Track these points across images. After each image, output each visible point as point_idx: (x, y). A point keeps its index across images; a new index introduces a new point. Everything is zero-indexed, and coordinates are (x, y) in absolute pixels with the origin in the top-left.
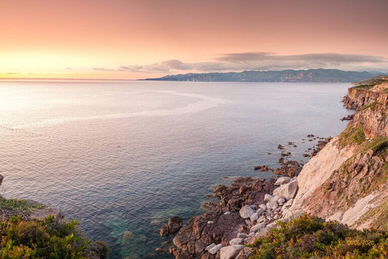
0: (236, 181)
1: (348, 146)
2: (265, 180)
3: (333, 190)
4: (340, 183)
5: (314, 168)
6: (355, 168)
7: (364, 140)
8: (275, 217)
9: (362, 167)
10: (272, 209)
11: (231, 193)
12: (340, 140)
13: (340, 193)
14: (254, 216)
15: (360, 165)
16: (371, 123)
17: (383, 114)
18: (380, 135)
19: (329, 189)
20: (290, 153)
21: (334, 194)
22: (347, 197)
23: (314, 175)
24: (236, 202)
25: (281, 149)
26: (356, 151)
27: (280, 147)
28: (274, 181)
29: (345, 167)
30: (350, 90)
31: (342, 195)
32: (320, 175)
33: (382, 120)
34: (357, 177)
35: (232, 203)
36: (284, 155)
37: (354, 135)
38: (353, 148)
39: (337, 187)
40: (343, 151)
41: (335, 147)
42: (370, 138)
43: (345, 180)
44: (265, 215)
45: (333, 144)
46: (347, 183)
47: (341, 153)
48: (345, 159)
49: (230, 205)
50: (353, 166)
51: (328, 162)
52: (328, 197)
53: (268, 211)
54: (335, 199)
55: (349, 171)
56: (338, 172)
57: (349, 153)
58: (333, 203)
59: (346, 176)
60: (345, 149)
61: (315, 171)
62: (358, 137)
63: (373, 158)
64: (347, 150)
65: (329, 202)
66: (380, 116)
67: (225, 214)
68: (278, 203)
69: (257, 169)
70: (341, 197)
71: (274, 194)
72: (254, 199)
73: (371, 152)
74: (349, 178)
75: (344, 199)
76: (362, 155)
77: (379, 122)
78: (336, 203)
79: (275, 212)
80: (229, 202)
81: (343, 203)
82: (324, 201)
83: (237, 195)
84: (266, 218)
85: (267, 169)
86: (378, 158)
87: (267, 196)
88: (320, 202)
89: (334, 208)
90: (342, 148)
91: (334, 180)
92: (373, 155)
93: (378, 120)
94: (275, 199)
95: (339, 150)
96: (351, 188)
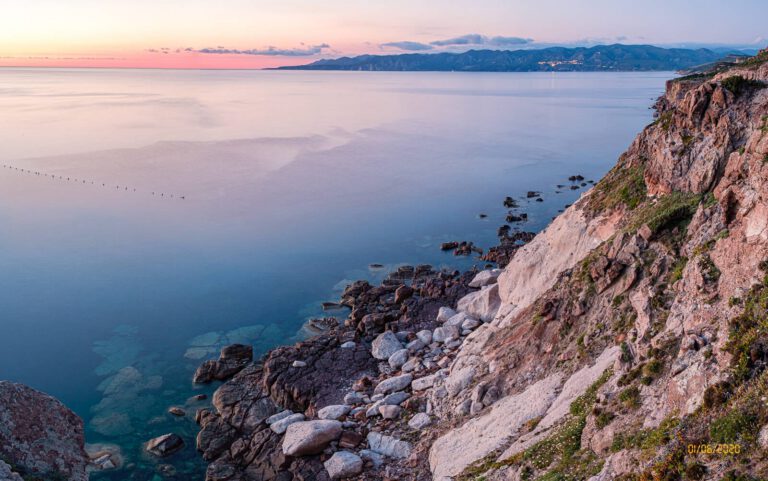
0: (396, 275)
1: (608, 211)
2: (457, 273)
3: (553, 319)
4: (570, 304)
5: (532, 260)
6: (605, 270)
7: (643, 198)
8: (440, 363)
9: (623, 269)
10: (441, 343)
11: (377, 299)
12: (593, 197)
13: (568, 326)
14: (396, 356)
15: (619, 263)
16: (660, 158)
17: (685, 138)
18: (677, 188)
19: (544, 315)
20: (525, 216)
21: (555, 327)
22: (582, 340)
23: (531, 275)
24: (377, 320)
25: (510, 206)
26: (622, 224)
27: (509, 202)
28: (472, 275)
29: (585, 266)
30: (669, 84)
31: (572, 334)
32: (542, 277)
33: (682, 153)
34: (610, 291)
35: (369, 323)
36: (512, 219)
37: (623, 185)
38: (616, 218)
39: (562, 311)
40: (594, 222)
41: (581, 212)
42: (656, 193)
43: (581, 295)
44: (422, 355)
45: (579, 206)
46: (584, 303)
47: (590, 228)
48: (596, 242)
49: (363, 325)
50: (602, 263)
51: (562, 246)
52: (540, 334)
53: (434, 346)
54: (554, 341)
55: (594, 275)
56: (570, 275)
57: (607, 230)
58: (549, 350)
59: (586, 288)
60: (601, 218)
61: (532, 266)
62: (629, 191)
63: (653, 245)
64: (604, 222)
65: (539, 347)
66: (679, 142)
67: (344, 346)
68: (461, 329)
69: (447, 248)
70: (568, 338)
71: (460, 307)
72: (414, 315)
73: (645, 231)
74: (592, 292)
75: (576, 342)
76: (626, 237)
77: (676, 158)
78: (555, 351)
79: (446, 351)
80: (364, 320)
81: (570, 353)
82: (529, 343)
83: (388, 305)
84: (421, 363)
85: (469, 250)
86: (663, 247)
87: (442, 312)
88: (520, 344)
89: (549, 363)
90: (594, 217)
91: (558, 294)
92: (652, 239)
93: (673, 153)
94: (457, 319)
95: (587, 221)
96: (593, 317)
